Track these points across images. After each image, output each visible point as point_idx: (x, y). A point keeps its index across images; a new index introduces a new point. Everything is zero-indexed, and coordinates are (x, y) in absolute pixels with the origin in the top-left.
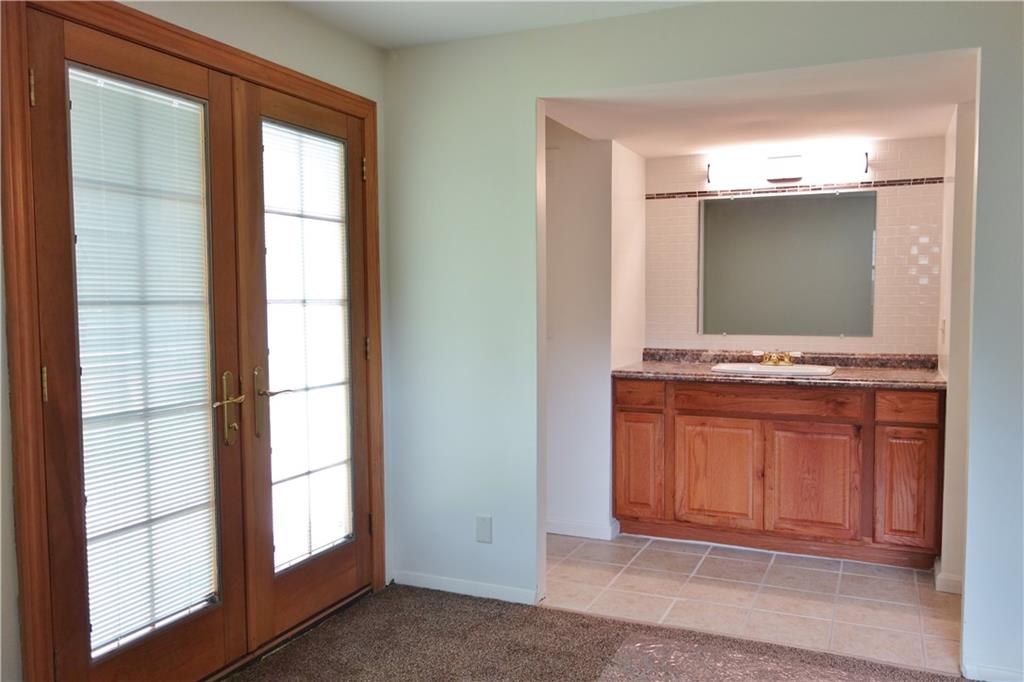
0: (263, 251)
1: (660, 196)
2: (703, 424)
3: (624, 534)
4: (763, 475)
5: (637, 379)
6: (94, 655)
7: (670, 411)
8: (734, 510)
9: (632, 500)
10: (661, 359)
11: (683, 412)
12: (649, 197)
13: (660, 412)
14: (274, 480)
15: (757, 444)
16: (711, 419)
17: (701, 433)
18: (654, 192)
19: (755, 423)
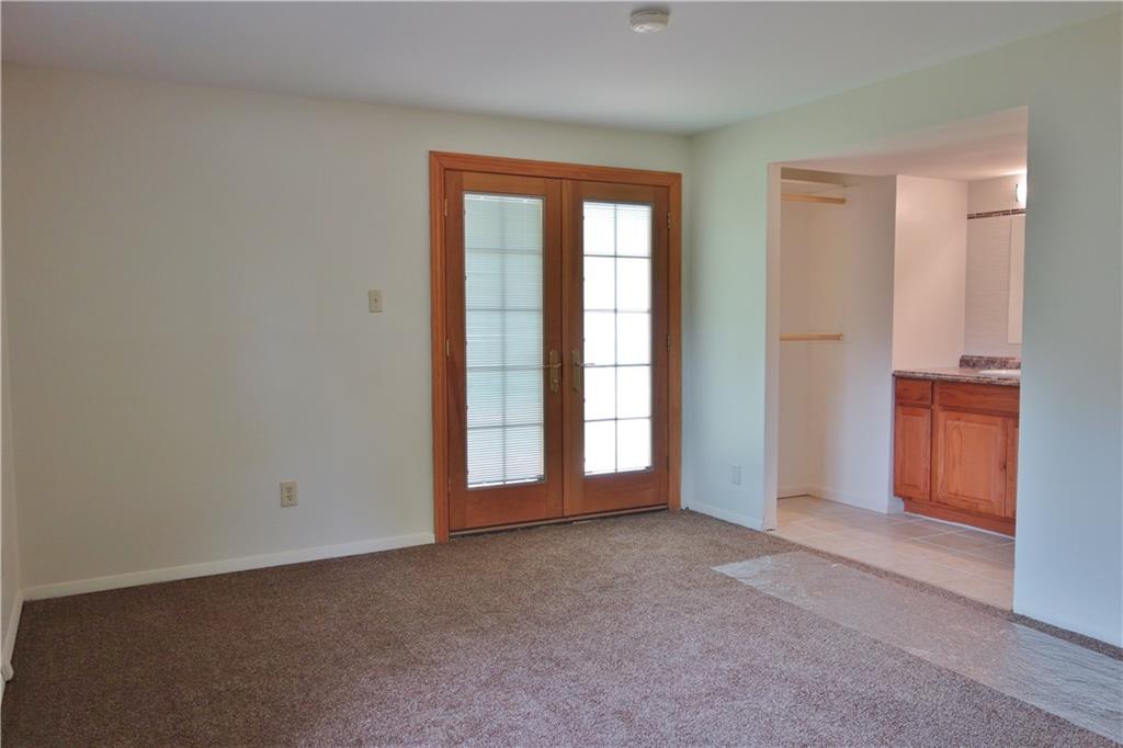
0: (582, 279)
1: (979, 216)
2: (958, 419)
3: (907, 513)
4: (1005, 467)
5: (910, 379)
6: (470, 486)
7: (936, 407)
8: (982, 497)
9: (906, 482)
10: (974, 366)
11: (947, 408)
12: (970, 217)
13: (928, 407)
14: (586, 418)
15: (1000, 439)
16: (966, 416)
17: (957, 427)
18: (974, 212)
19: (999, 420)
